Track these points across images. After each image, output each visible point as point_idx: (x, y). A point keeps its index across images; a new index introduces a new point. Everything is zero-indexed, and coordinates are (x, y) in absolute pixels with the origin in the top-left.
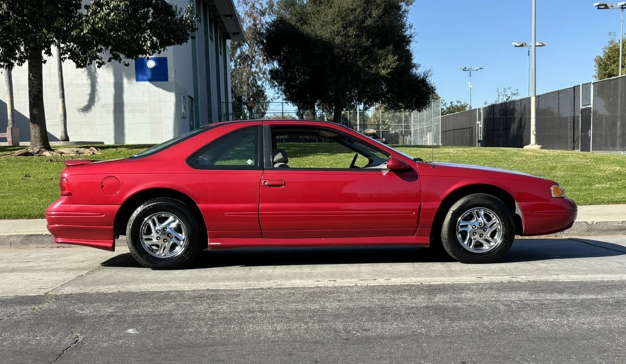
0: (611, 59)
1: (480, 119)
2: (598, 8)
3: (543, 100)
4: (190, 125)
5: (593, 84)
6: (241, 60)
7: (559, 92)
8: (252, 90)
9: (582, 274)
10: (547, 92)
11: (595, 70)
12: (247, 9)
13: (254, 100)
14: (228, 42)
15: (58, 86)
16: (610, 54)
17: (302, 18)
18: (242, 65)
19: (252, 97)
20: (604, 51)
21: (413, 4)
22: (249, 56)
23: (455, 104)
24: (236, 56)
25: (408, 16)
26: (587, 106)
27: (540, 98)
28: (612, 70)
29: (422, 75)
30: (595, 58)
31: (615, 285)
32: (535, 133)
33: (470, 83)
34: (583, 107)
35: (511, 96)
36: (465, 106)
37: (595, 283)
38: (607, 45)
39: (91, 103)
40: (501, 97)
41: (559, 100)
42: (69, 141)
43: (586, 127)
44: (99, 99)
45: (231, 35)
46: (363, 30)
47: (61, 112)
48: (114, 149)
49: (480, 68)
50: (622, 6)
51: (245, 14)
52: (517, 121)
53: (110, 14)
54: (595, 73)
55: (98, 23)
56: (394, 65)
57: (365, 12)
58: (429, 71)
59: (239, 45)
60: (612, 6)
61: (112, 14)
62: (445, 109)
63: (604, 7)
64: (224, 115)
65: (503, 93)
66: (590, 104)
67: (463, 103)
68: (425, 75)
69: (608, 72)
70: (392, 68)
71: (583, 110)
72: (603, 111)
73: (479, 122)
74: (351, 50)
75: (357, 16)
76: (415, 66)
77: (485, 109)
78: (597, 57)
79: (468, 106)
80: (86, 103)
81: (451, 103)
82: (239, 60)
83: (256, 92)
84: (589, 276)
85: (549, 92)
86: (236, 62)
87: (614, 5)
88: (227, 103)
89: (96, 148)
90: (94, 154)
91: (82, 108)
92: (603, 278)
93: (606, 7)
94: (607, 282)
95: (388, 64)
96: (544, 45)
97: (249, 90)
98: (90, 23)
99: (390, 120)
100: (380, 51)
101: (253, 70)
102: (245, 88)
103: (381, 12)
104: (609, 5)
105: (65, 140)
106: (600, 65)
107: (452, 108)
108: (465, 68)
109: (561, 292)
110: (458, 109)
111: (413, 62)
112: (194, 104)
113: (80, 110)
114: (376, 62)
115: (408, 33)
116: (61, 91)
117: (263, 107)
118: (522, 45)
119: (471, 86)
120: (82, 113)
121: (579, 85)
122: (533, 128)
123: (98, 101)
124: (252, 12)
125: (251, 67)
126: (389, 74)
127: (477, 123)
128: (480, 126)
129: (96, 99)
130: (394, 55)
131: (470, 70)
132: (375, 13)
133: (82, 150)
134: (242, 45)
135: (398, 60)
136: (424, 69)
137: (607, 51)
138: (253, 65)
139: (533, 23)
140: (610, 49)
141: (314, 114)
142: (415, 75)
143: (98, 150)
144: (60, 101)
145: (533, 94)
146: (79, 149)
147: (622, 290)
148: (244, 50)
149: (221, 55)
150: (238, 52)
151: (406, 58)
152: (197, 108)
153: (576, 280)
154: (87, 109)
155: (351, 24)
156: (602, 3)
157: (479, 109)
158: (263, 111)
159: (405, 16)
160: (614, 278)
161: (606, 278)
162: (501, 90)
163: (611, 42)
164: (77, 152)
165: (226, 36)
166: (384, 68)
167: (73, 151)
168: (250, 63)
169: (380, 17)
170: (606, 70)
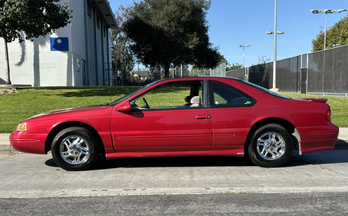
0: (321, 41)
1: (247, 74)
2: (313, 13)
3: (281, 63)
4: (83, 76)
5: (308, 54)
6: (120, 40)
7: (289, 59)
8: (126, 56)
9: (280, 186)
10: (283, 59)
11: (312, 47)
12: (124, 12)
13: (127, 62)
14: (110, 30)
15: (5, 53)
16: (320, 39)
17: (147, 17)
18: (120, 43)
19: (125, 60)
20: (317, 37)
21: (209, 9)
22: (124, 38)
23: (235, 65)
24: (117, 37)
25: (207, 16)
26: (305, 67)
27: (279, 62)
28: (321, 47)
29: (214, 49)
30: (312, 40)
31: (301, 198)
32: (275, 82)
33: (243, 54)
34: (303, 68)
35: (266, 61)
36: (241, 66)
37: (287, 195)
38: (319, 33)
39: (22, 61)
40: (261, 61)
41: (289, 63)
42: (11, 84)
43: (304, 79)
44: (26, 58)
45: (110, 26)
46: (180, 23)
47: (6, 68)
48: (27, 90)
49: (249, 46)
50: (326, 11)
51: (122, 15)
52: (265, 74)
53: (16, 9)
54: (312, 49)
55: (8, 15)
56: (197, 43)
57: (181, 13)
58: (218, 47)
59: (119, 32)
60: (321, 12)
61: (17, 10)
62: (230, 68)
63: (316, 12)
64: (106, 70)
65: (262, 59)
66: (306, 66)
67: (239, 65)
68: (216, 49)
69: (319, 48)
70: (196, 45)
71: (302, 69)
72: (316, 70)
73: (247, 75)
74: (173, 34)
75: (177, 15)
76: (210, 44)
77: (249, 68)
78: (313, 40)
79: (242, 66)
80: (19, 61)
81: (233, 64)
82: (118, 40)
83: (128, 57)
84: (285, 188)
85: (284, 59)
86: (117, 41)
87: (322, 11)
88: (108, 63)
89: (17, 89)
90: (14, 92)
91: (17, 63)
92: (294, 190)
93: (317, 12)
94: (296, 195)
95: (193, 42)
96: (283, 33)
97: (123, 56)
98: (4, 15)
99: (200, 73)
100: (189, 35)
101: (126, 45)
102: (122, 55)
103: (190, 13)
104: (319, 11)
105: (9, 84)
106: (315, 44)
107: (234, 67)
108: (241, 46)
109: (260, 204)
110: (237, 67)
111: (209, 42)
112: (86, 64)
113: (16, 65)
114: (187, 41)
115: (206, 25)
116: (6, 56)
117: (131, 66)
118: (271, 33)
119: (244, 55)
120: (17, 66)
121: (301, 55)
122: (274, 79)
123: (26, 59)
124: (126, 14)
125: (125, 44)
126: (194, 48)
127: (245, 75)
128: (247, 77)
129: (25, 59)
130: (198, 38)
131: (244, 47)
132: (187, 14)
133: (8, 90)
134: (121, 32)
135: (199, 40)
136: (215, 46)
137: (319, 37)
138: (126, 43)
139: (275, 20)
140: (320, 36)
141: (160, 70)
142: (210, 49)
143: (18, 90)
144: (6, 61)
145: (275, 60)
146: (7, 90)
147: (305, 203)
148: (122, 35)
149: (105, 37)
150: (118, 36)
151: (205, 39)
152: (87, 66)
153: (274, 192)
154: (20, 64)
155: (173, 20)
156: (315, 10)
157: (247, 68)
158: (131, 68)
159: (205, 16)
160: (301, 191)
161: (296, 191)
162: (261, 58)
163: (321, 32)
164: (5, 91)
165: (108, 27)
166: (191, 45)
167: (3, 91)
168: (124, 41)
169: (190, 16)
170: (318, 47)
